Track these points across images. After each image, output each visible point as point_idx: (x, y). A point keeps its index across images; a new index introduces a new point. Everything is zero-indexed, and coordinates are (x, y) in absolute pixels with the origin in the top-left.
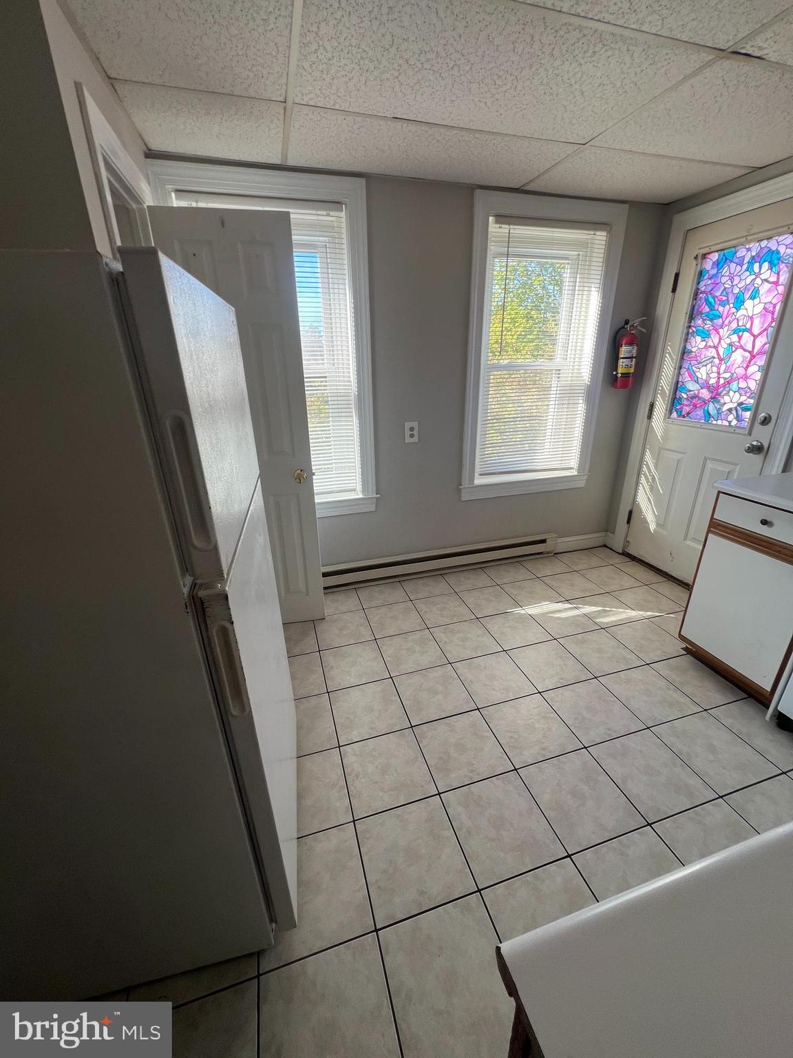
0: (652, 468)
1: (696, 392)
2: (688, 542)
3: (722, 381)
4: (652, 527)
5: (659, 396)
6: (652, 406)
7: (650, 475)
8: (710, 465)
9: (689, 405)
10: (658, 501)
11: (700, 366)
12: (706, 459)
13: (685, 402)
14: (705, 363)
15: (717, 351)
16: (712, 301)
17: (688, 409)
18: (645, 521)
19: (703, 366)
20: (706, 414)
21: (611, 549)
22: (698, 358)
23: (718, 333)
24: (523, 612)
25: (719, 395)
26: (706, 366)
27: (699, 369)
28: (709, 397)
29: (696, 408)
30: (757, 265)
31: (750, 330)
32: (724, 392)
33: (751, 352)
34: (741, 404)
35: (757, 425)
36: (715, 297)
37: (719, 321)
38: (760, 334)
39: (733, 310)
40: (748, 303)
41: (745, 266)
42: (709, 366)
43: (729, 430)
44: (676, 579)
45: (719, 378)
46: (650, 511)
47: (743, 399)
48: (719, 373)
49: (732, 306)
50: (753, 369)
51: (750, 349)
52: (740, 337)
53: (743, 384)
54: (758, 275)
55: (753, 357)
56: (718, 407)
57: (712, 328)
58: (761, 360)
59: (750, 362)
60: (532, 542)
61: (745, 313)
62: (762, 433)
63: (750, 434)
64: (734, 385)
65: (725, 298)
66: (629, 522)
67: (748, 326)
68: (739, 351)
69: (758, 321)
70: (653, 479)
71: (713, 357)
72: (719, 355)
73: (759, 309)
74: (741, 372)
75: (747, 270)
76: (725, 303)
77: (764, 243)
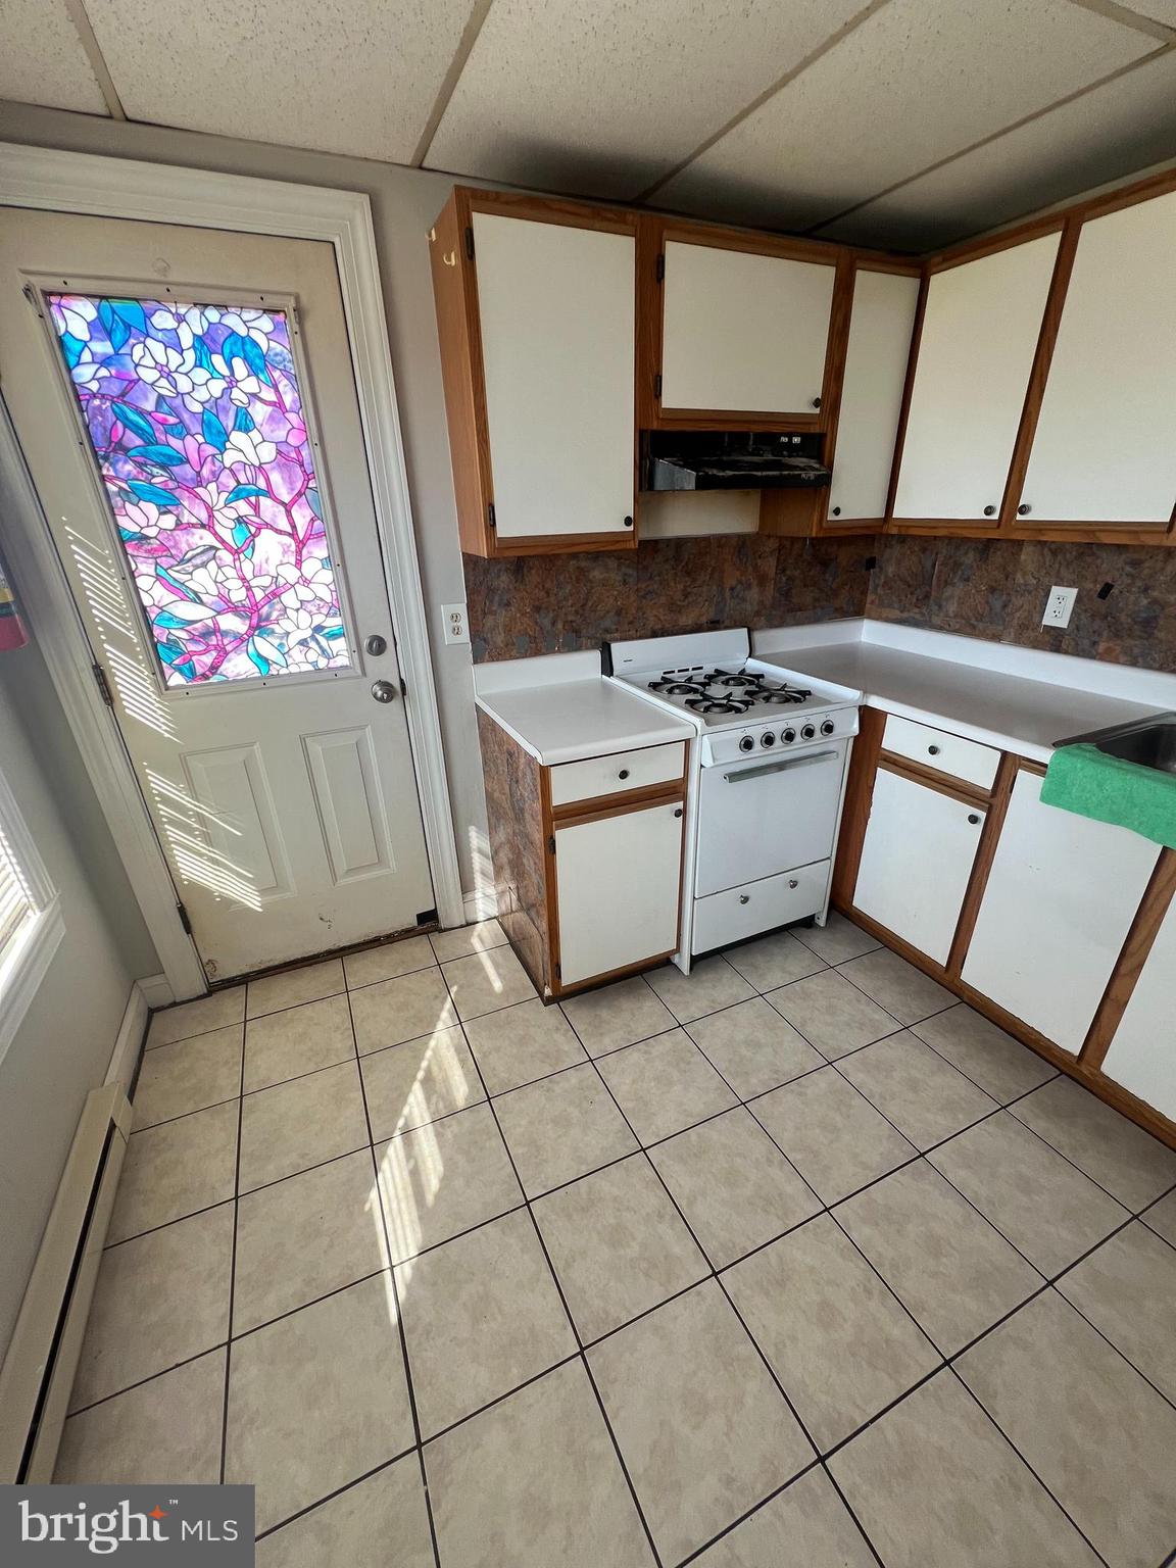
0: (186, 801)
1: (210, 623)
2: (342, 882)
3: (259, 595)
4: (254, 902)
5: (106, 646)
6: (101, 675)
7: (189, 817)
8: (316, 748)
9: (205, 652)
10: (238, 851)
11: (188, 567)
12: (303, 740)
13: (192, 647)
14: (198, 561)
15: (215, 534)
16: (142, 422)
17: (208, 659)
18: (227, 903)
19: (197, 567)
20: (259, 661)
21: (174, 1004)
22: (174, 552)
23: (197, 496)
24: (404, 1273)
25: (268, 618)
26: (204, 565)
27: (191, 573)
28: (246, 628)
29: (227, 653)
30: (217, 360)
31: (269, 493)
32: (275, 615)
33: (293, 535)
34: (319, 629)
35: (367, 657)
36: (141, 413)
37: (187, 471)
38: (294, 501)
39: (209, 450)
40: (237, 438)
41: (190, 356)
42: (212, 565)
43: (317, 677)
44: (350, 947)
45: (249, 589)
46: (234, 879)
47: (318, 620)
48: (243, 579)
49: (200, 439)
50: (310, 567)
51: (289, 530)
52: (256, 508)
53: (304, 593)
54: (232, 383)
55: (301, 544)
56: (276, 642)
57: (172, 485)
58: (319, 551)
59: (299, 552)
60: (100, 1163)
61: (240, 457)
62: (382, 668)
63: (364, 673)
64: (289, 599)
65: (172, 420)
66: (188, 928)
67: (262, 483)
68: (265, 532)
69: (276, 478)
70: (201, 819)
71: (212, 547)
72: (223, 542)
73: (268, 453)
74: (290, 574)
75: (198, 364)
76: (182, 430)
77: (213, 315)
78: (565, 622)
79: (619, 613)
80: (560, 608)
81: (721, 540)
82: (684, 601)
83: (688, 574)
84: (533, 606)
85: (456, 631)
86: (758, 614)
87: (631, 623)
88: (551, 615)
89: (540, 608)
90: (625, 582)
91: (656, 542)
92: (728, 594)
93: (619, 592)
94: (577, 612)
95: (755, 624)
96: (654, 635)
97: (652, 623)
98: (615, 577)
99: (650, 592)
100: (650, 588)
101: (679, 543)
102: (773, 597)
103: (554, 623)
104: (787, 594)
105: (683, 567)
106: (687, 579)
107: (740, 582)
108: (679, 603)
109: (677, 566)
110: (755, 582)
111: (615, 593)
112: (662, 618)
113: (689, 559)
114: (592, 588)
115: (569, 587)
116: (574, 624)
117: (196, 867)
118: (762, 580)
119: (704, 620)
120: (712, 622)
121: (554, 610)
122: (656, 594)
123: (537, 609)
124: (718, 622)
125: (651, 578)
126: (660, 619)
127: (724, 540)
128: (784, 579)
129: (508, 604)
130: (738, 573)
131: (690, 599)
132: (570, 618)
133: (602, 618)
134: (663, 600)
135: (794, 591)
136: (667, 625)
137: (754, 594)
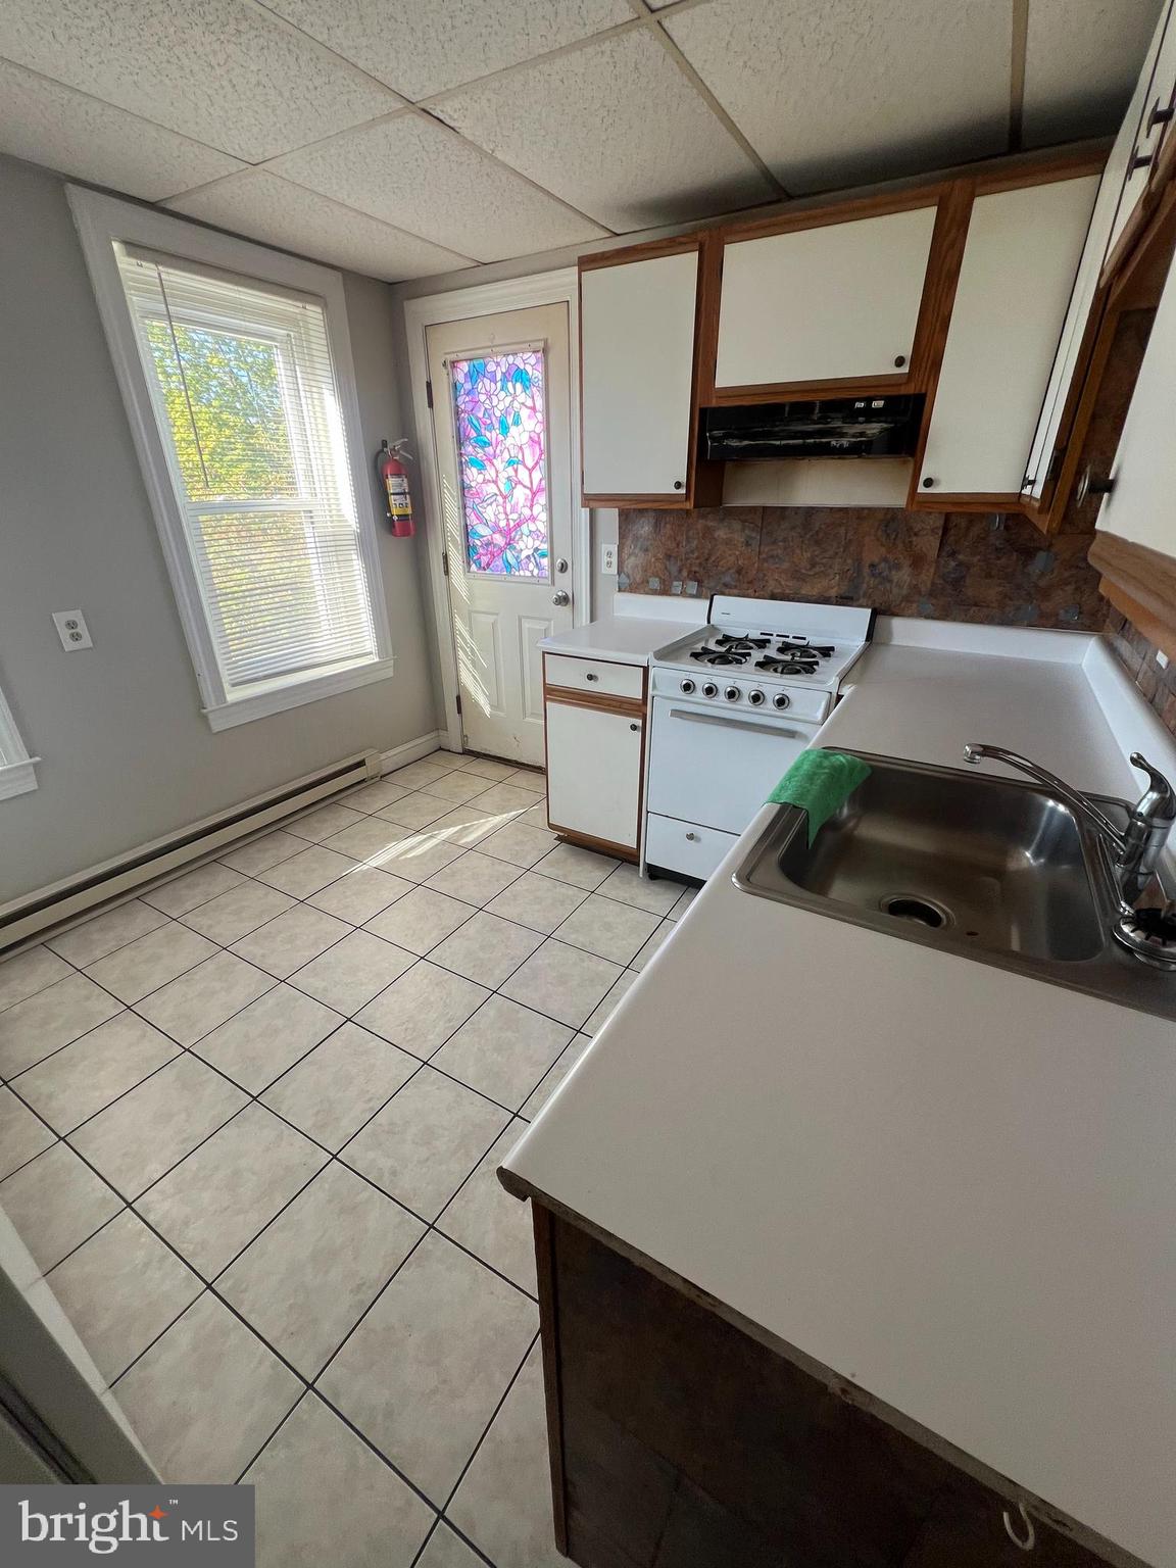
0: (467, 637)
1: (489, 537)
2: (529, 720)
3: (512, 524)
4: (487, 710)
5: (450, 544)
6: (446, 557)
7: (468, 647)
8: (526, 625)
9: (486, 554)
10: (484, 676)
11: (485, 504)
12: (519, 617)
13: (481, 551)
14: (489, 502)
15: (498, 487)
16: (477, 423)
17: (486, 559)
18: (476, 705)
19: (488, 505)
20: (506, 564)
21: (448, 751)
22: (480, 495)
23: (493, 464)
24: (365, 867)
25: (513, 540)
26: (491, 504)
27: (485, 508)
28: (504, 543)
29: (494, 557)
30: (510, 385)
31: (523, 462)
32: (517, 537)
33: (531, 489)
34: (536, 550)
35: (557, 573)
36: (478, 419)
37: (490, 450)
38: (534, 468)
39: (501, 437)
40: (513, 430)
41: (499, 384)
42: (494, 504)
43: (533, 580)
44: (528, 765)
45: (508, 520)
46: (480, 691)
47: (537, 543)
48: (506, 514)
49: (498, 431)
50: (537, 509)
51: (529, 485)
52: (516, 471)
53: (532, 527)
54: (515, 397)
55: (534, 494)
56: (516, 555)
57: (485, 458)
58: (542, 499)
59: (532, 500)
60: (346, 768)
61: (513, 442)
62: (564, 584)
63: (553, 583)
64: (524, 528)
65: (489, 422)
66: (459, 711)
67: (520, 457)
68: (519, 487)
69: (527, 452)
70: (472, 650)
71: (496, 494)
72: (501, 492)
73: (525, 438)
74: (526, 512)
75: (502, 389)
76: (490, 427)
77: (511, 359)
78: (689, 572)
79: (739, 572)
80: (687, 559)
81: (861, 514)
82: (810, 569)
83: (817, 543)
84: (666, 554)
85: (609, 564)
86: (907, 599)
87: (750, 582)
88: (679, 563)
89: (670, 556)
90: (748, 544)
91: (784, 509)
92: (866, 571)
93: (741, 553)
94: (700, 564)
95: (903, 609)
96: (773, 597)
97: (772, 586)
98: (739, 538)
99: (772, 557)
100: (775, 553)
101: (811, 511)
102: (933, 584)
103: (680, 571)
104: (957, 583)
105: (812, 536)
106: (815, 548)
107: (885, 560)
108: (803, 571)
109: (806, 534)
110: (906, 563)
111: (737, 553)
112: (783, 583)
113: (820, 528)
114: (716, 545)
115: (695, 542)
116: (697, 575)
117: (467, 678)
118: (917, 561)
119: (833, 593)
120: (842, 598)
121: (681, 560)
122: (780, 559)
123: (668, 557)
124: (852, 599)
125: (774, 543)
126: (781, 584)
127: (866, 511)
128: (953, 564)
129: (647, 550)
130: (883, 550)
131: (817, 569)
132: (695, 569)
133: (723, 573)
134: (786, 565)
135: (968, 581)
136: (787, 591)
137: (904, 575)
